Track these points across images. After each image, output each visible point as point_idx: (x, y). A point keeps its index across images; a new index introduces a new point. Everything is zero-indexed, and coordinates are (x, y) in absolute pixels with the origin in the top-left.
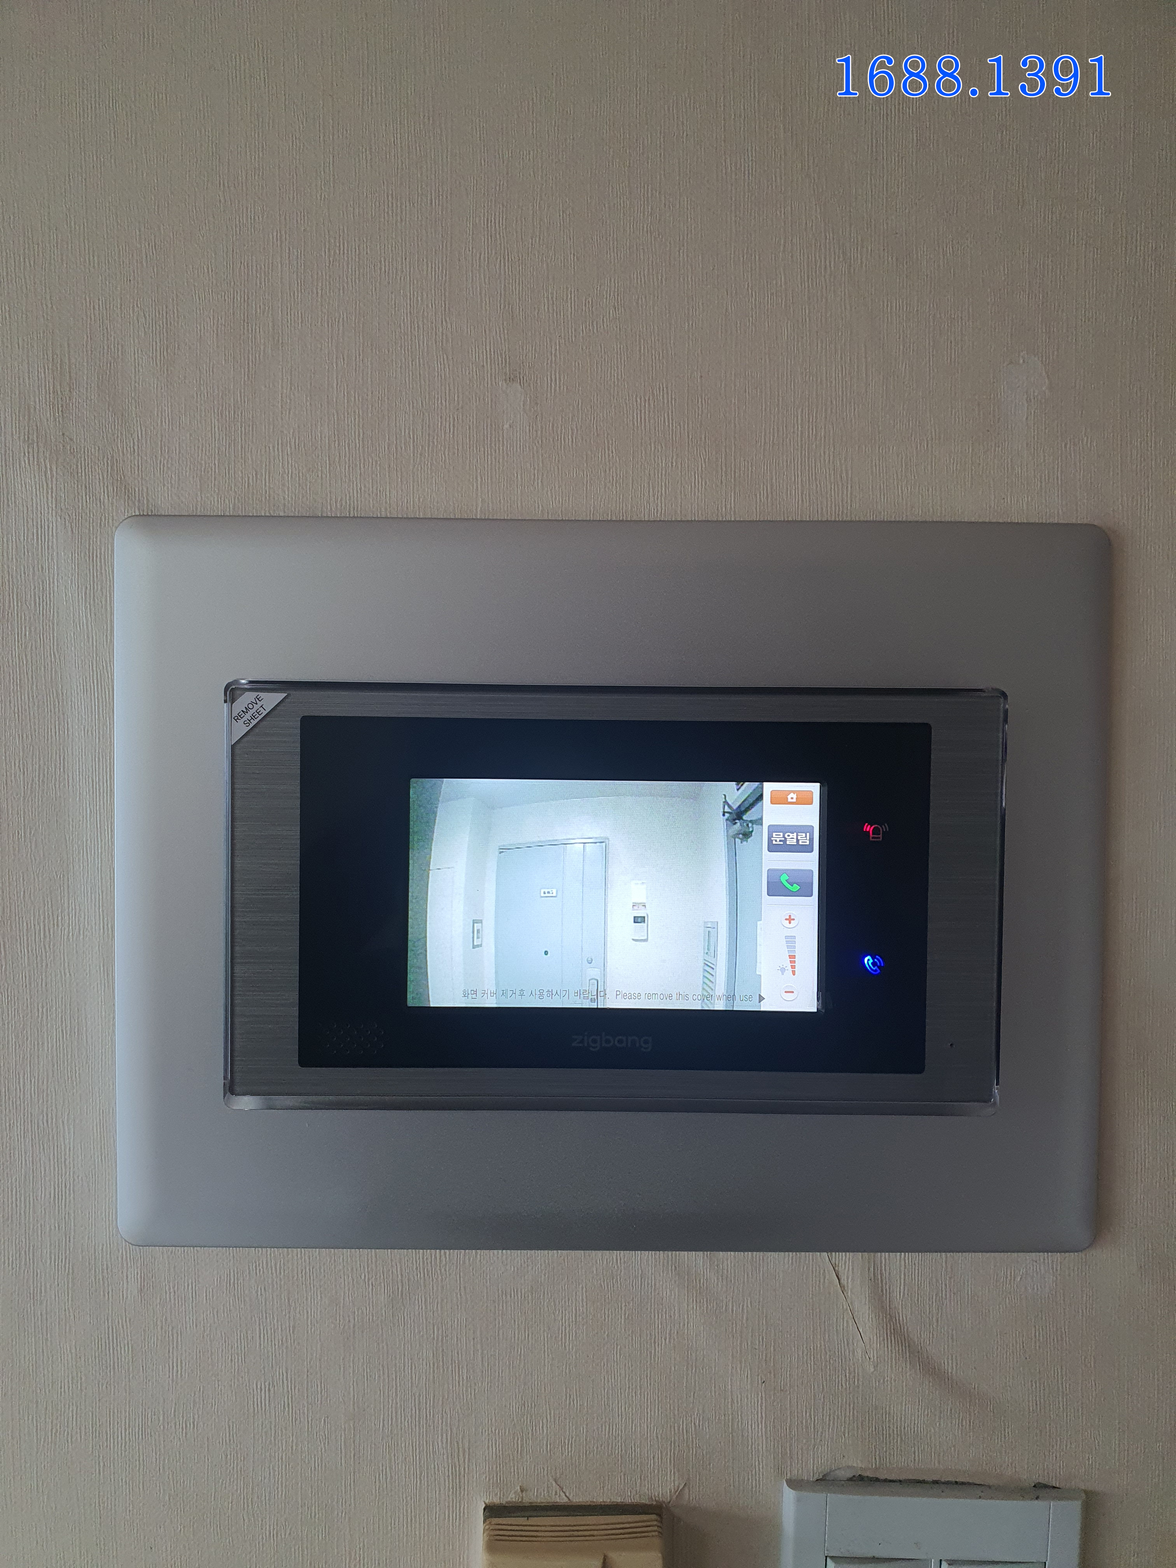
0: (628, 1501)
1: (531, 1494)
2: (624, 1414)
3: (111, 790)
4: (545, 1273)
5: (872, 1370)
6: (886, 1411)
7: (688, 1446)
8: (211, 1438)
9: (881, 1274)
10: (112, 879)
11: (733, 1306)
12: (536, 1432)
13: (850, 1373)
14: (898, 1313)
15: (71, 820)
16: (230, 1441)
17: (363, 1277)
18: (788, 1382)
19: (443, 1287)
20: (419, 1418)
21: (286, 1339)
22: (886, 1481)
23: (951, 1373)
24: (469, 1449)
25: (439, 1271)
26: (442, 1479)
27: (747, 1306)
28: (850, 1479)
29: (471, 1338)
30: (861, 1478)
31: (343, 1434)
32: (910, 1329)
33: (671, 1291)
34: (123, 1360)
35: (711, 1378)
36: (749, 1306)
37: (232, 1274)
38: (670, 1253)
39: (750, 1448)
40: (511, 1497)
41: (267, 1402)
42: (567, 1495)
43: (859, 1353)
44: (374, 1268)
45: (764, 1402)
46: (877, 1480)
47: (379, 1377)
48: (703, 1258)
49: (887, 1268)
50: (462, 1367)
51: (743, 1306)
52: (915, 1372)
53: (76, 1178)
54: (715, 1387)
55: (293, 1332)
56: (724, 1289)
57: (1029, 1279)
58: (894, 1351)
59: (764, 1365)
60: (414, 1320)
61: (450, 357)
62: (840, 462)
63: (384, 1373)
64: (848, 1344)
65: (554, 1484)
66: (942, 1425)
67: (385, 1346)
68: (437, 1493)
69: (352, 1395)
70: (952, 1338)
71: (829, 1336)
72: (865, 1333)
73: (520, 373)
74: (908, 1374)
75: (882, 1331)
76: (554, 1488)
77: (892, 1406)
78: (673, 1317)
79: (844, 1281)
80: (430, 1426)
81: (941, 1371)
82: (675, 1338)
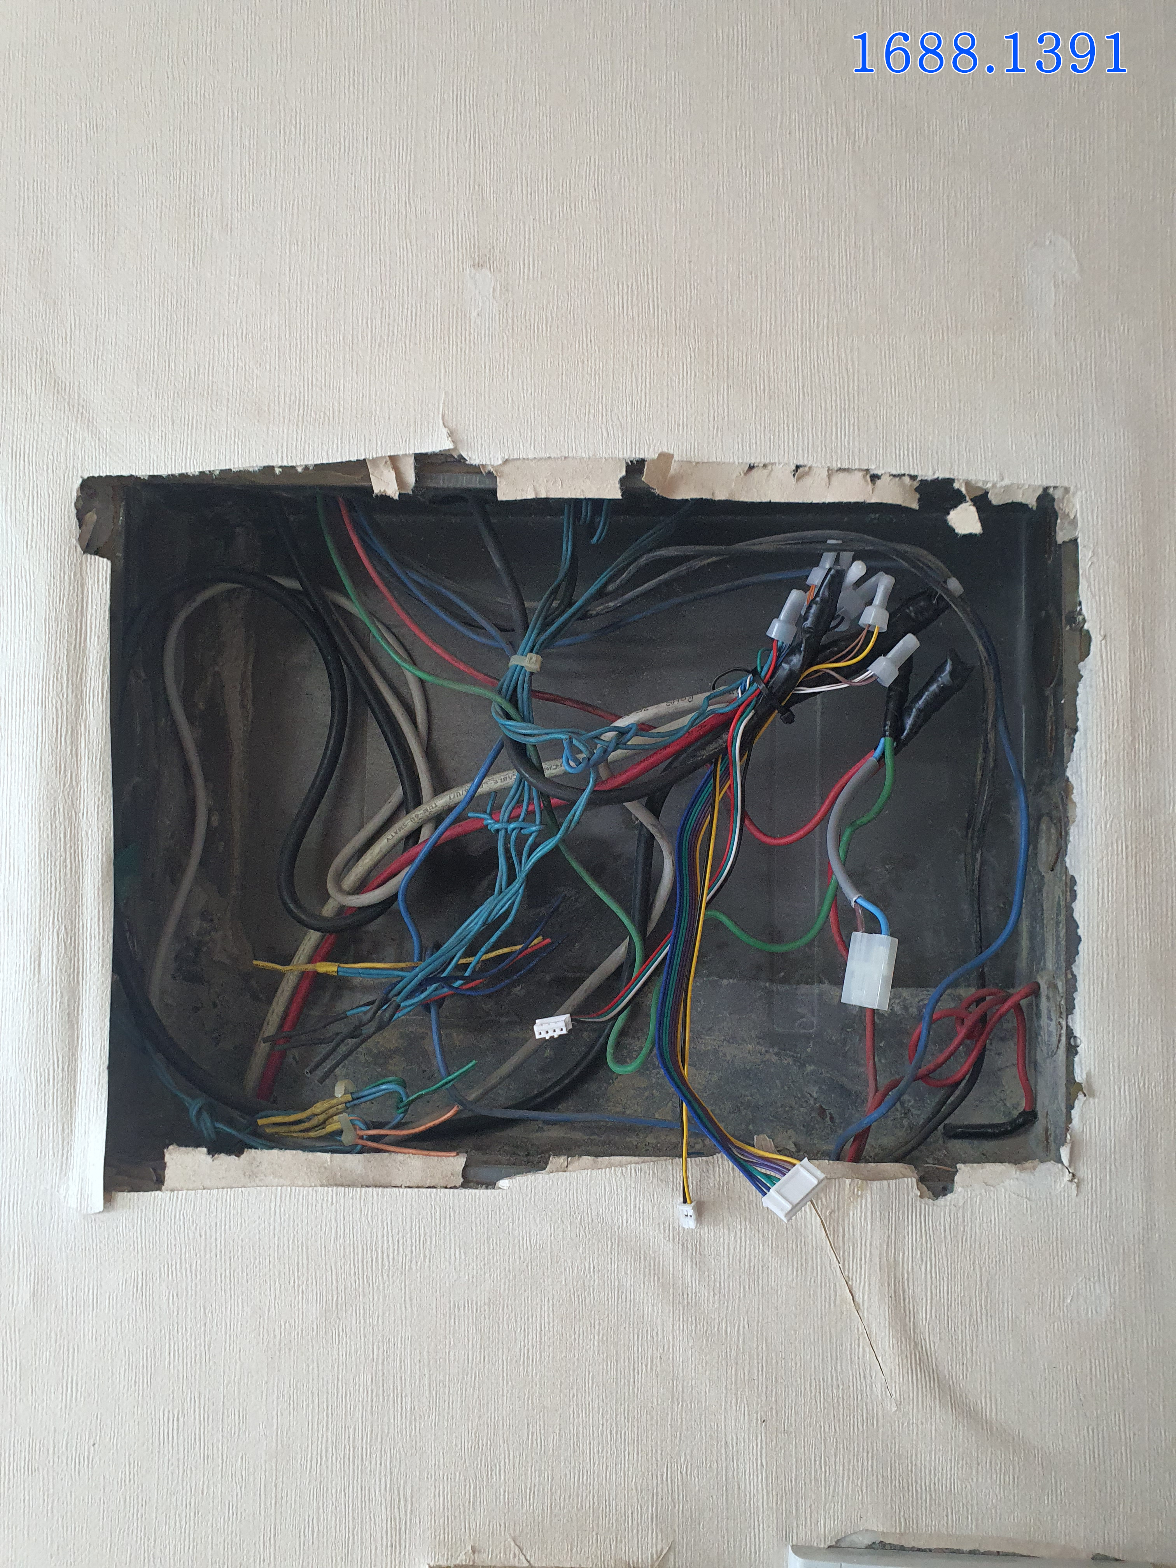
1: (485, 1556)
2: (596, 1457)
4: (505, 1282)
5: (894, 1409)
6: (912, 1463)
7: (673, 1500)
8: (108, 1477)
9: (904, 1290)
11: (726, 1327)
12: (492, 1478)
13: (867, 1413)
14: (925, 1339)
16: (130, 1481)
17: (292, 1283)
18: (793, 1422)
19: (385, 1297)
20: (354, 1457)
21: (201, 1355)
22: (912, 1549)
23: (990, 1415)
24: (412, 1498)
25: (380, 1278)
26: (379, 1535)
27: (744, 1327)
28: (871, 1547)
29: (417, 1360)
30: (883, 1545)
31: (263, 1475)
32: (939, 1358)
33: (653, 1306)
34: (10, 1377)
35: (701, 1415)
36: (746, 1326)
37: (140, 1276)
39: (747, 1503)
40: (461, 1558)
41: (175, 1435)
42: (528, 1558)
43: (878, 1390)
44: (305, 1272)
45: (764, 1446)
46: (902, 1548)
47: (308, 1405)
48: (692, 1267)
49: (911, 1284)
50: (406, 1395)
51: (739, 1326)
52: (947, 1412)
54: (705, 1426)
55: (208, 1349)
56: (716, 1306)
57: (1081, 1300)
58: (920, 1386)
59: (764, 1399)
60: (350, 1337)
61: (414, 242)
62: (845, 352)
63: (313, 1402)
64: (864, 1377)
65: (513, 1544)
66: (980, 1480)
67: (316, 1369)
68: (373, 1552)
69: (275, 1427)
70: (990, 1372)
71: (841, 1366)
72: (884, 1362)
73: (489, 258)
74: (938, 1416)
75: (905, 1361)
76: (512, 1549)
77: (919, 1456)
78: (655, 1339)
79: (859, 1298)
80: (366, 1468)
81: (977, 1413)
82: (658, 1364)
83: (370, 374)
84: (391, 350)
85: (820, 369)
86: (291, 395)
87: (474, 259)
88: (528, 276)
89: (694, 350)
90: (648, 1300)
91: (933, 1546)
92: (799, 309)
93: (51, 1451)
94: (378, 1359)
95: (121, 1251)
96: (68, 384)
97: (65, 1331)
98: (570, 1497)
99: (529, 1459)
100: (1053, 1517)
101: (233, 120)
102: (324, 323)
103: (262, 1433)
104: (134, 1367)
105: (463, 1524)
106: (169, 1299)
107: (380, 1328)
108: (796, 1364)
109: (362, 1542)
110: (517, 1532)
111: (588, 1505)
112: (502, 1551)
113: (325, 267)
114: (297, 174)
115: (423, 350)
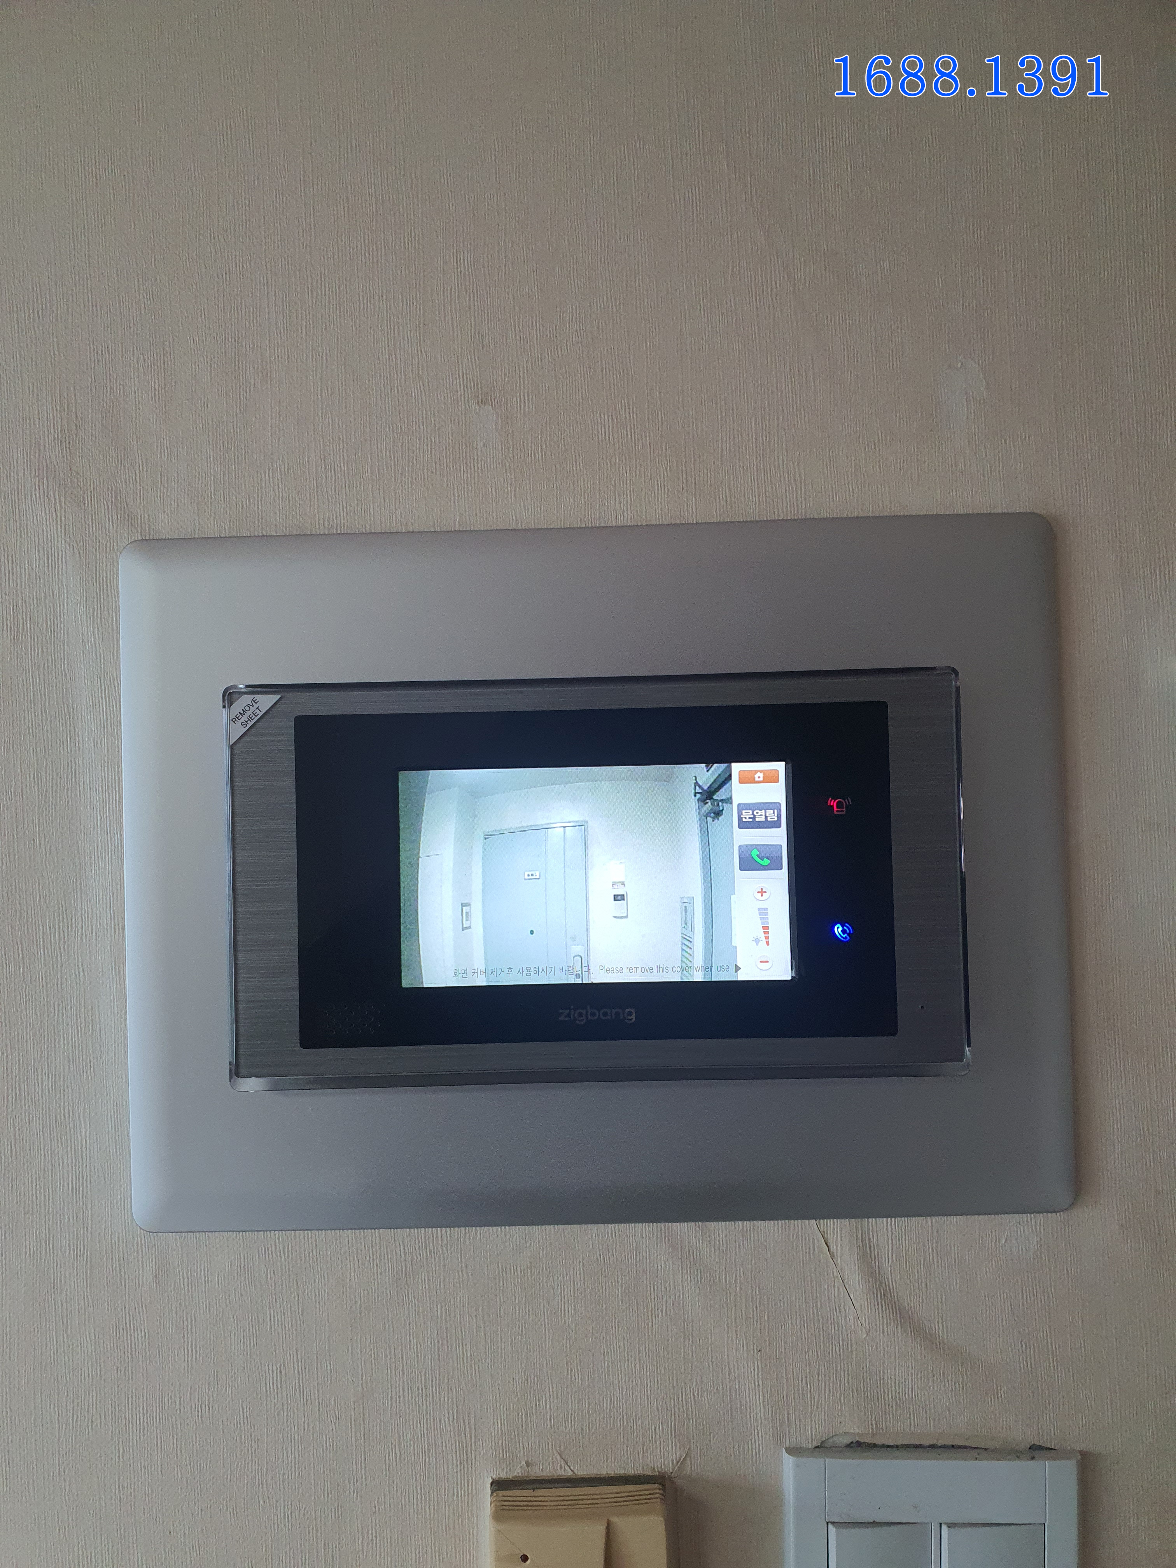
0: (631, 1472)
1: (537, 1468)
2: (624, 1386)
3: (120, 797)
4: (543, 1249)
5: (865, 1335)
6: (880, 1378)
7: (688, 1417)
8: (225, 1420)
9: (869, 1239)
10: (122, 881)
11: (726, 1277)
12: (540, 1407)
13: (843, 1340)
14: (888, 1279)
15: (82, 827)
16: (244, 1422)
17: (368, 1258)
18: (783, 1350)
19: (445, 1266)
20: (426, 1395)
21: (296, 1320)
22: (883, 1446)
23: (943, 1336)
24: (475, 1425)
26: (450, 1457)
27: (740, 1277)
28: (849, 1446)
29: (474, 1316)
30: (859, 1444)
31: (353, 1413)
32: (900, 1293)
33: (665, 1263)
34: (140, 1345)
36: (742, 1275)
37: (242, 1258)
38: (663, 1224)
39: (748, 1417)
40: (517, 1472)
41: (279, 1384)
42: (572, 1468)
43: (851, 1319)
45: (760, 1370)
46: (875, 1446)
47: (386, 1356)
49: (875, 1234)
50: (466, 1345)
51: (736, 1276)
52: (907, 1336)
53: (93, 1169)
54: (712, 1358)
55: (302, 1314)
56: (717, 1260)
57: (1013, 1240)
58: (885, 1316)
59: (759, 1333)
60: (418, 1299)
61: (426, 384)
62: (793, 464)
63: (390, 1353)
64: (840, 1312)
65: (559, 1458)
66: (936, 1388)
67: (391, 1326)
68: (446, 1470)
69: (360, 1374)
70: (941, 1302)
71: (821, 1303)
72: (855, 1299)
73: (491, 396)
74: (900, 1339)
75: (872, 1297)
76: (559, 1462)
77: (886, 1371)
78: (668, 1289)
79: (833, 1247)
80: (437, 1404)
81: (931, 1335)
82: (671, 1309)
85: (773, 481)
87: (478, 397)
88: (524, 409)
90: (661, 1258)
91: (899, 1443)
93: (178, 1402)
94: (442, 1316)
97: (183, 1305)
98: (604, 1419)
99: (569, 1390)
100: (995, 1415)
102: (353, 456)
103: (350, 1379)
104: (242, 1332)
105: (518, 1444)
106: (267, 1275)
109: (436, 1463)
110: (562, 1448)
112: (551, 1464)
113: (352, 408)
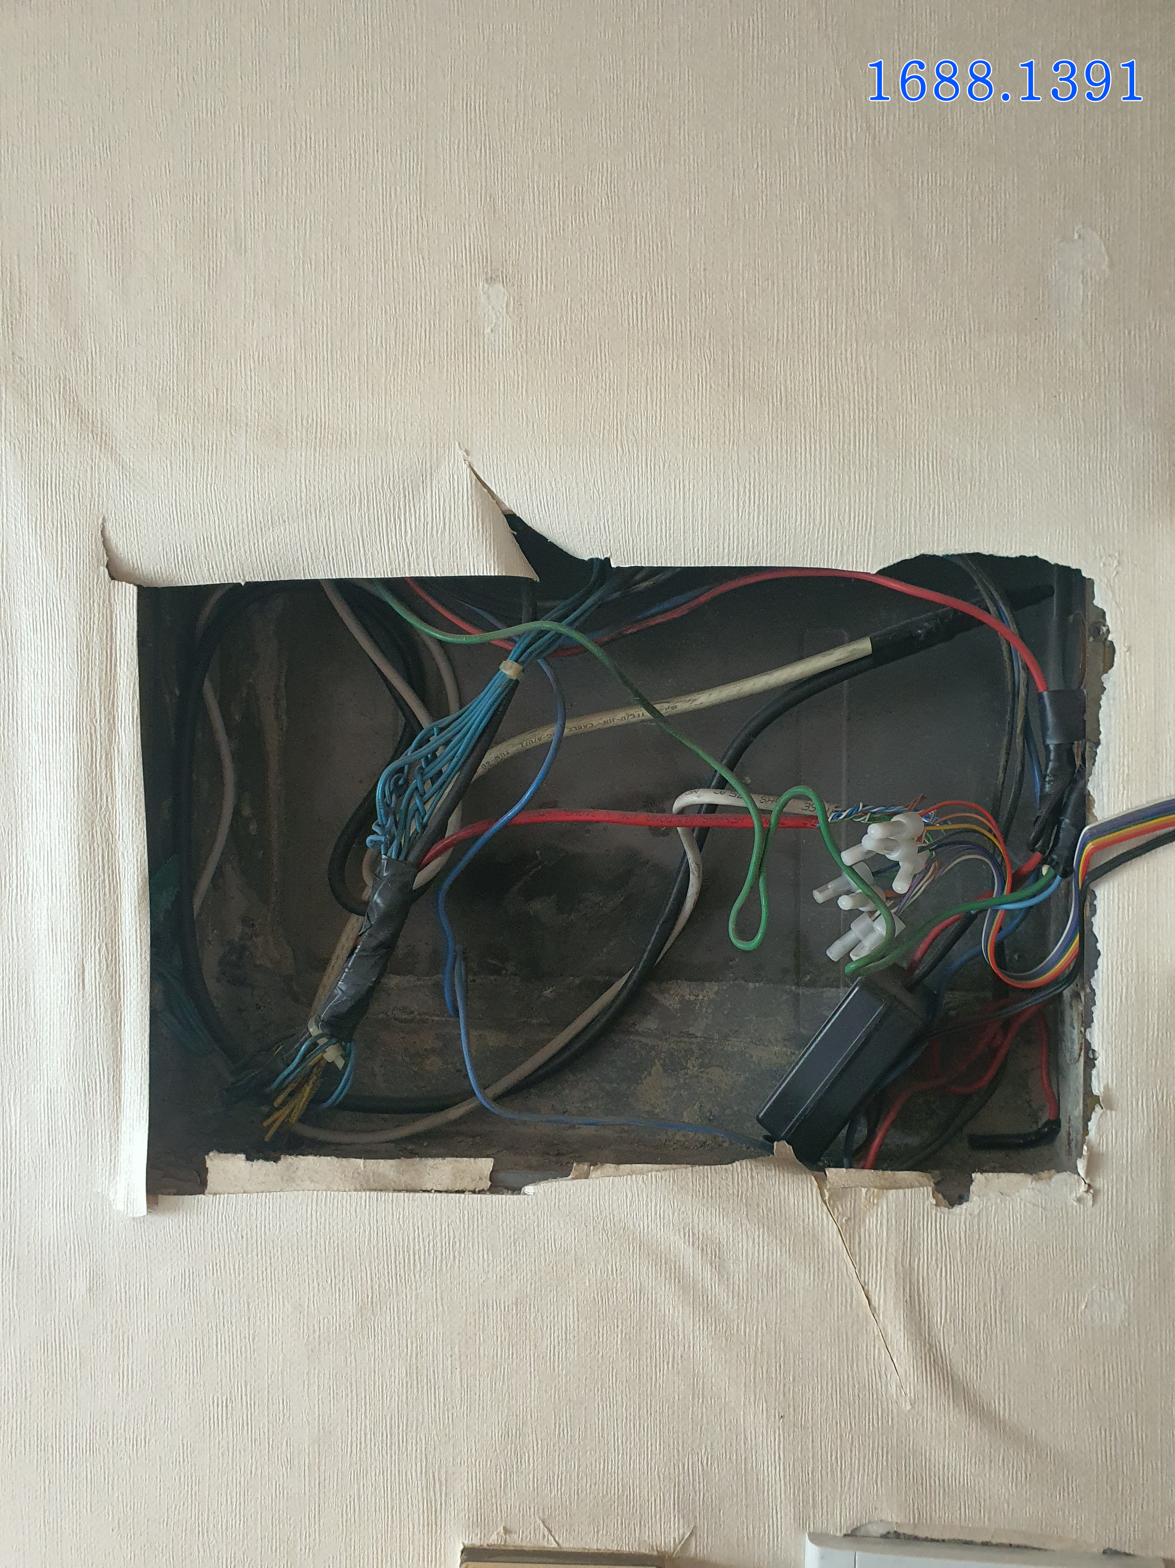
0: (625, 1549)
1: (516, 1536)
4: (531, 1284)
5: (909, 1407)
6: (926, 1458)
7: (694, 1488)
8: (163, 1457)
9: (919, 1295)
11: (745, 1328)
12: (521, 1465)
13: (883, 1411)
14: (940, 1342)
17: (329, 1282)
18: (811, 1418)
19: (417, 1295)
20: (391, 1443)
21: (245, 1348)
22: (926, 1539)
23: (1004, 1415)
24: (446, 1481)
25: (413, 1277)
26: (416, 1516)
27: (762, 1328)
28: (886, 1536)
29: (449, 1355)
30: (897, 1535)
31: (307, 1458)
32: (953, 1361)
33: (674, 1307)
34: (70, 1365)
35: (721, 1410)
36: (765, 1327)
37: (187, 1273)
39: (766, 1493)
40: (494, 1539)
41: (224, 1420)
42: (557, 1539)
43: (893, 1390)
44: (341, 1271)
45: (782, 1441)
46: (916, 1538)
47: (347, 1395)
48: (711, 1271)
50: (439, 1387)
51: (757, 1328)
52: (960, 1412)
54: (725, 1421)
55: (253, 1342)
56: (736, 1307)
57: (1096, 1306)
58: (934, 1387)
59: (782, 1397)
60: (385, 1333)
61: (426, 258)
62: (864, 360)
63: (352, 1391)
64: (880, 1377)
65: (542, 1526)
66: (993, 1476)
67: (354, 1361)
68: (411, 1530)
69: (317, 1414)
70: (1004, 1374)
71: (857, 1366)
72: (900, 1364)
73: (502, 272)
74: (951, 1414)
75: (920, 1363)
76: (541, 1530)
77: (933, 1452)
78: (676, 1338)
79: (875, 1303)
80: (403, 1454)
81: (991, 1413)
82: (680, 1362)
83: (386, 393)
84: (406, 369)
85: (838, 377)
86: (308, 417)
87: (487, 273)
88: (541, 288)
89: (709, 361)
90: (669, 1301)
91: (946, 1537)
92: (817, 314)
93: (110, 1433)
94: (411, 1355)
95: (168, 1250)
96: (91, 412)
97: (119, 1323)
98: (595, 1484)
99: (557, 1448)
100: (1064, 1513)
101: (243, 137)
102: (338, 343)
103: (305, 1419)
104: (184, 1357)
105: (495, 1506)
106: (214, 1295)
107: (414, 1325)
108: (813, 1363)
109: (400, 1521)
110: (547, 1513)
111: (613, 1492)
112: (532, 1532)
113: (338, 286)
114: (308, 192)
115: (437, 368)
